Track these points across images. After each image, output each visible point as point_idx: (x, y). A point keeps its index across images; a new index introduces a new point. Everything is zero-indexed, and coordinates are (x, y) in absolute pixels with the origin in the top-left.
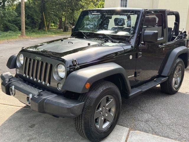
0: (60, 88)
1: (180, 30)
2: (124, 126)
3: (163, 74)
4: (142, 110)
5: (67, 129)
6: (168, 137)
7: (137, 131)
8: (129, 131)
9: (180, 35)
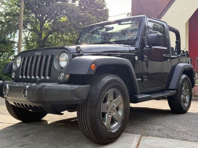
0: (61, 78)
1: (182, 49)
2: (134, 133)
3: (170, 88)
4: (152, 124)
5: (68, 137)
6: (187, 140)
7: (150, 137)
8: (141, 137)
9: (183, 54)
